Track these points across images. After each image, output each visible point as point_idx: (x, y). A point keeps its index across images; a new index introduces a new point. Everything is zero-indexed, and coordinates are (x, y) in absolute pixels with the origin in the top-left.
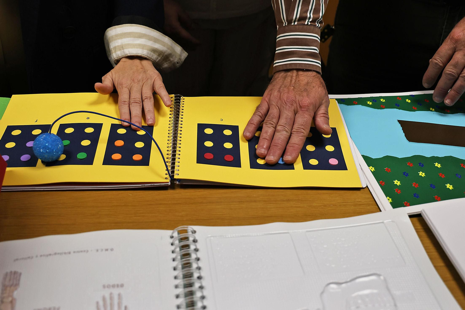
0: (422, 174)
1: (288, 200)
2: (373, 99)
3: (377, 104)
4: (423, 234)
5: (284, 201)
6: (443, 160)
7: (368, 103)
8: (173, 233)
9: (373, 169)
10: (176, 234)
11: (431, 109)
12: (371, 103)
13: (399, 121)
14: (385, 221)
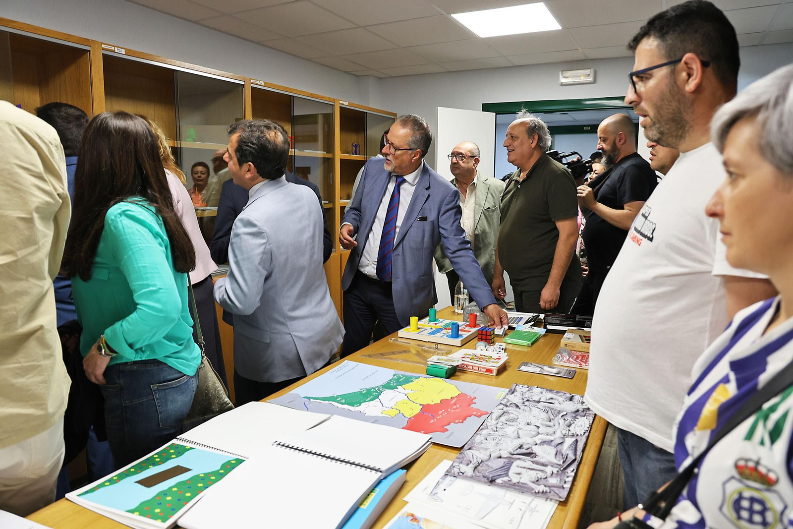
0: (168, 499)
2: (109, 481)
11: (150, 467)
13: (135, 482)
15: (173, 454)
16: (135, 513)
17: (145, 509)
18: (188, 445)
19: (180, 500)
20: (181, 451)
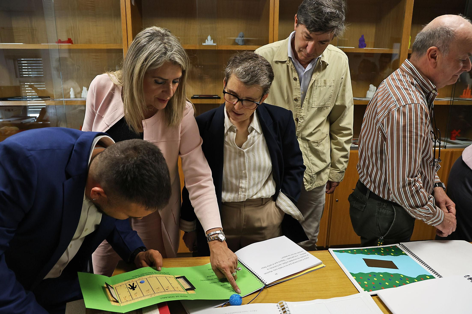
0: (375, 279)
1: (322, 291)
2: (351, 250)
3: (352, 252)
4: (379, 303)
5: (320, 291)
6: (383, 274)
7: (349, 252)
8: (278, 304)
9: (355, 278)
10: (279, 305)
11: (376, 254)
12: (350, 252)
13: (363, 259)
14: (361, 297)
15: (392, 252)
16: (354, 277)
17: (359, 277)
18: (405, 251)
19: (381, 284)
20: (398, 252)
